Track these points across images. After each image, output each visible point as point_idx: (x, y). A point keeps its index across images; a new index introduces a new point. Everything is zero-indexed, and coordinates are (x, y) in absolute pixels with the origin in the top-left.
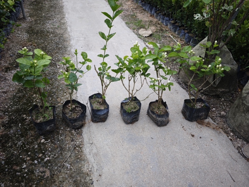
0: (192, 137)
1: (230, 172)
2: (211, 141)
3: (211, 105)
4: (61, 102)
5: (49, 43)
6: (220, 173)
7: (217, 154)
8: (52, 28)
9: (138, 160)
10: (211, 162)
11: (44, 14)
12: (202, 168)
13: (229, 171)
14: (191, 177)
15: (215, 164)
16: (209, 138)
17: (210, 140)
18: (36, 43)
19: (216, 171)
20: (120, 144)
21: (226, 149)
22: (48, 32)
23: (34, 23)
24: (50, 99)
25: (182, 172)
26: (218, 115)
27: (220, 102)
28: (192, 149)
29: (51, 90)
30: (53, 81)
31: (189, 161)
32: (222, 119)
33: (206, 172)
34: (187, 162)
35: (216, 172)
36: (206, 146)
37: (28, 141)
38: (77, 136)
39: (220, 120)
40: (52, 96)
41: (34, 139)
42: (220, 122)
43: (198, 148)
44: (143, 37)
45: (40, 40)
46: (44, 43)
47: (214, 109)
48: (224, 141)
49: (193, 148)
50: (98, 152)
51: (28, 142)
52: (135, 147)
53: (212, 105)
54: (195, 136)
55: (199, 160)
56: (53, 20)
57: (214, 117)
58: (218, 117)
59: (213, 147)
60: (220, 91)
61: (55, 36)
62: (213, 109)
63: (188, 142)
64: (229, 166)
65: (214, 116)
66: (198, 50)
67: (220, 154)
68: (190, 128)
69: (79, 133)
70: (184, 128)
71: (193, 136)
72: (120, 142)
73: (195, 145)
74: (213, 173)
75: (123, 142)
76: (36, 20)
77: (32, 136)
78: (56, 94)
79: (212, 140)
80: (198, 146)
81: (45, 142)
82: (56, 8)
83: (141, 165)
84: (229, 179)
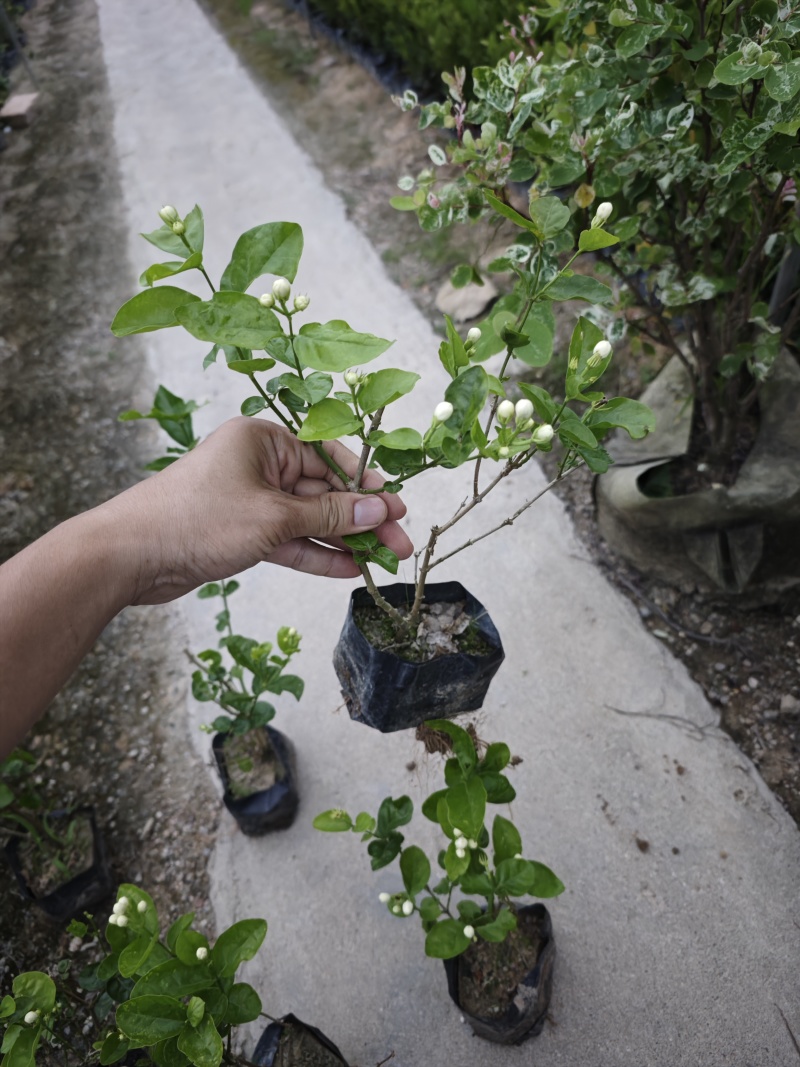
0: (638, 853)
1: (790, 1013)
2: (722, 864)
3: (743, 659)
4: (129, 750)
5: (80, 456)
6: (745, 1024)
7: (740, 927)
8: (86, 372)
9: (413, 994)
10: (711, 969)
11: (53, 305)
12: (669, 1004)
13: (785, 1005)
14: (618, 1049)
15: (726, 980)
16: (713, 847)
17: (716, 857)
18: (30, 472)
19: (729, 1011)
20: (347, 923)
21: (786, 894)
22: (73, 398)
23: (18, 363)
24: (93, 747)
25: (583, 1032)
26: (768, 714)
27: (787, 638)
28: (632, 915)
29: (92, 702)
30: (101, 653)
31: (618, 973)
32: (785, 732)
33: (686, 1019)
34: (607, 979)
35: (727, 1016)
36: (694, 892)
37: (25, 954)
38: (191, 904)
39: (774, 742)
40: (97, 733)
41: (46, 940)
42: (777, 748)
43: (662, 907)
44: (458, 322)
45: (44, 450)
46: (59, 462)
47: (753, 682)
48: (780, 855)
49: (639, 910)
50: (265, 969)
51: (28, 958)
52: (404, 932)
53: (747, 663)
54: (655, 844)
55: (661, 967)
56: (89, 322)
57: (748, 726)
58: (767, 728)
59: (726, 893)
60: (776, 591)
61: (100, 416)
62: (747, 683)
63: (620, 879)
64: (786, 984)
65: (748, 721)
66: (661, 405)
67: (753, 923)
68: (636, 804)
69: (199, 890)
70: (609, 809)
71: (643, 846)
72: (348, 917)
73: (648, 893)
74: (712, 1024)
75: (358, 914)
76: (25, 348)
77: (38, 928)
78: (112, 718)
79: (724, 856)
80: (660, 897)
81: (84, 948)
82: (98, 252)
83: (425, 1012)
84: (781, 1048)
